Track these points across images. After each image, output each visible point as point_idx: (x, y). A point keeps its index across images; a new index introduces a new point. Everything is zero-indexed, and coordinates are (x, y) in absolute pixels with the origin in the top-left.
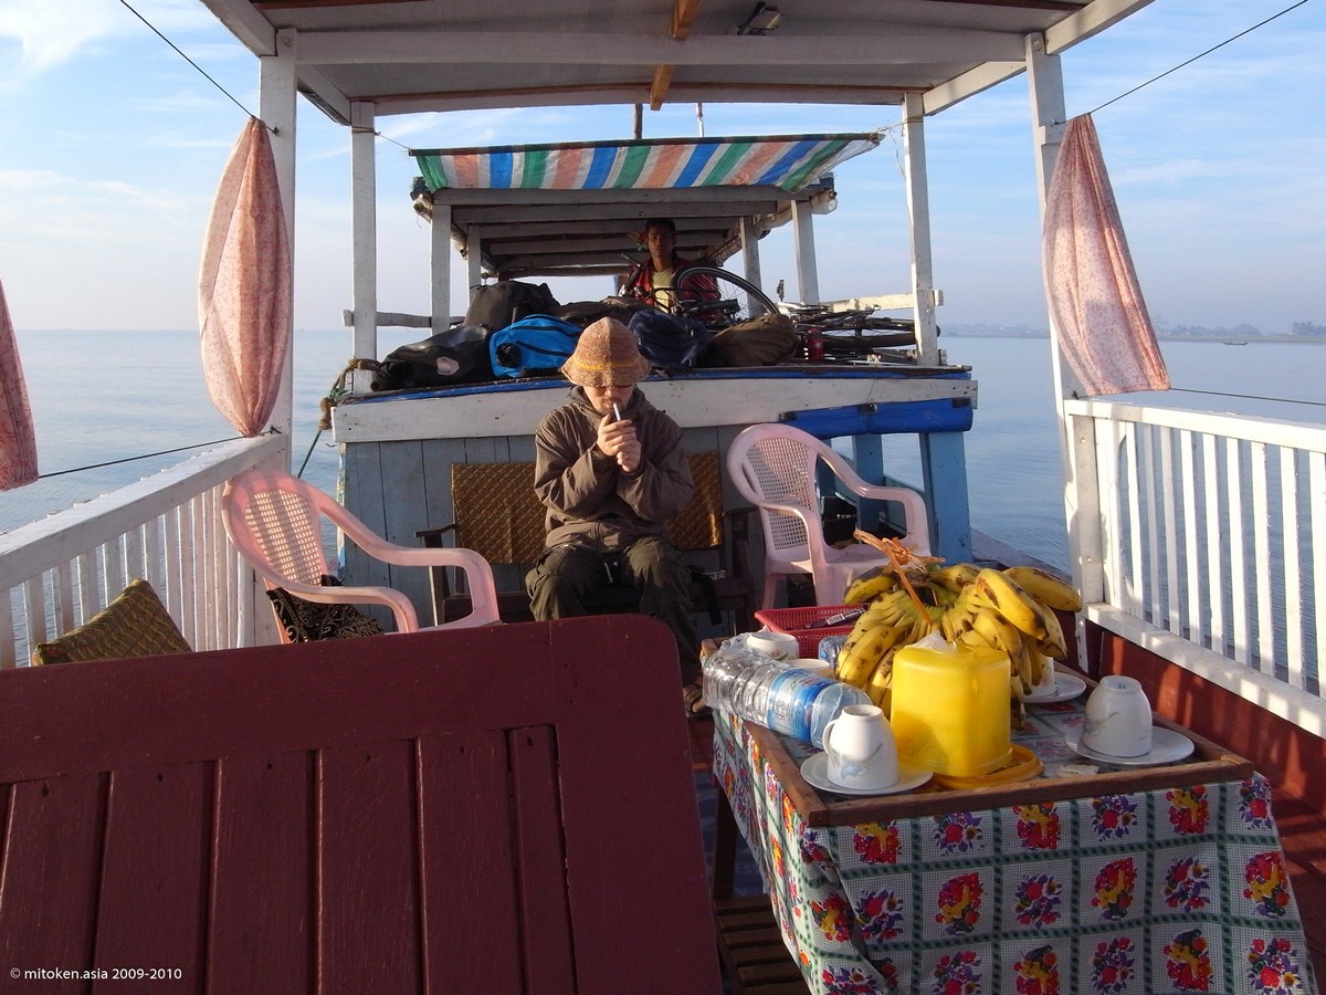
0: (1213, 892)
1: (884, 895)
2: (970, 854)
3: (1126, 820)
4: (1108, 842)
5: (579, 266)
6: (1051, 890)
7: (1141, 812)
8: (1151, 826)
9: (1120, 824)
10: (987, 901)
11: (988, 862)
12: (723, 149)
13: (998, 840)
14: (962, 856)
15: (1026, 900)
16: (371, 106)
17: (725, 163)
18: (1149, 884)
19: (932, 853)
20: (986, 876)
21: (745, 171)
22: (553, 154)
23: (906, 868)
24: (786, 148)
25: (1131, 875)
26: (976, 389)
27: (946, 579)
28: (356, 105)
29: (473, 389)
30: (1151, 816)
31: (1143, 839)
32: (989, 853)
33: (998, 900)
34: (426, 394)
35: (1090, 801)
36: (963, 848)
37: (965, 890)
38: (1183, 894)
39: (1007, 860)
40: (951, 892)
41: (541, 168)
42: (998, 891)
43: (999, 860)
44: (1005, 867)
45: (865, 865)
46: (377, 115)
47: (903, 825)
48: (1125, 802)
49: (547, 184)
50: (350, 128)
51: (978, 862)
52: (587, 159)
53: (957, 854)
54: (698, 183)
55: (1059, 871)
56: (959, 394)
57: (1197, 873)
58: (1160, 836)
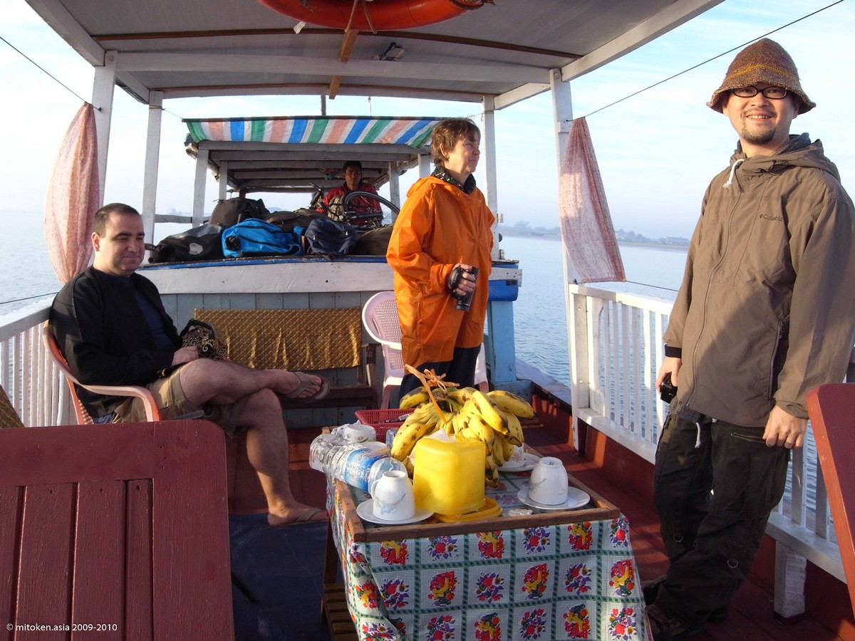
0: (593, 584)
1: (397, 582)
2: (450, 560)
3: (544, 542)
4: (533, 555)
5: (289, 187)
6: (497, 582)
7: (553, 537)
8: (558, 545)
9: (540, 544)
10: (459, 587)
11: (460, 565)
12: (371, 124)
13: (466, 552)
14: (445, 561)
15: (483, 587)
16: (161, 93)
17: (374, 131)
18: (556, 579)
19: (427, 558)
20: (459, 573)
21: (388, 135)
22: (268, 123)
23: (411, 567)
24: (412, 124)
25: (546, 574)
26: (521, 275)
27: (457, 397)
28: (152, 92)
29: (210, 263)
30: (558, 540)
31: (553, 553)
32: (461, 559)
33: (466, 587)
34: (182, 266)
35: (522, 531)
36: (446, 556)
37: (446, 580)
38: (576, 585)
39: (472, 564)
40: (438, 582)
41: (261, 130)
42: (466, 581)
43: (467, 564)
44: (470, 568)
45: (387, 565)
46: (164, 98)
47: (410, 543)
48: (543, 531)
49: (266, 139)
50: (147, 106)
51: (454, 565)
52: (290, 125)
53: (442, 560)
54: (359, 141)
55: (503, 571)
56: (511, 277)
57: (585, 572)
58: (562, 552)
